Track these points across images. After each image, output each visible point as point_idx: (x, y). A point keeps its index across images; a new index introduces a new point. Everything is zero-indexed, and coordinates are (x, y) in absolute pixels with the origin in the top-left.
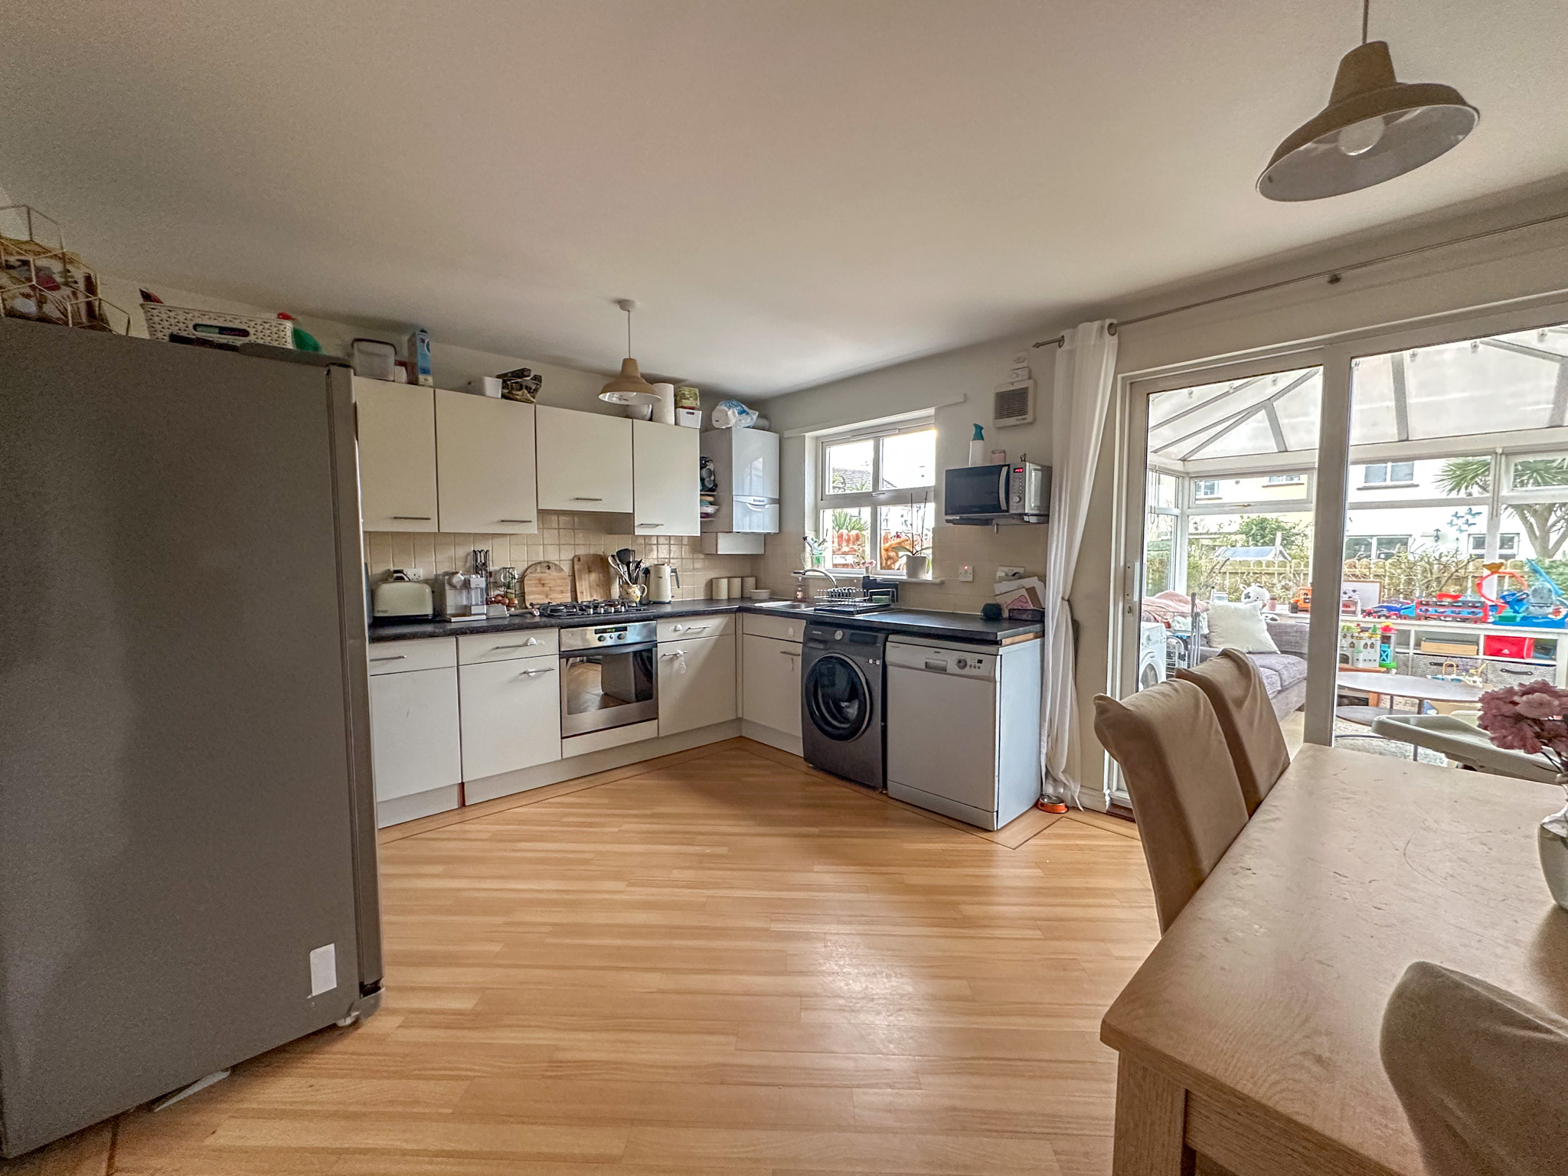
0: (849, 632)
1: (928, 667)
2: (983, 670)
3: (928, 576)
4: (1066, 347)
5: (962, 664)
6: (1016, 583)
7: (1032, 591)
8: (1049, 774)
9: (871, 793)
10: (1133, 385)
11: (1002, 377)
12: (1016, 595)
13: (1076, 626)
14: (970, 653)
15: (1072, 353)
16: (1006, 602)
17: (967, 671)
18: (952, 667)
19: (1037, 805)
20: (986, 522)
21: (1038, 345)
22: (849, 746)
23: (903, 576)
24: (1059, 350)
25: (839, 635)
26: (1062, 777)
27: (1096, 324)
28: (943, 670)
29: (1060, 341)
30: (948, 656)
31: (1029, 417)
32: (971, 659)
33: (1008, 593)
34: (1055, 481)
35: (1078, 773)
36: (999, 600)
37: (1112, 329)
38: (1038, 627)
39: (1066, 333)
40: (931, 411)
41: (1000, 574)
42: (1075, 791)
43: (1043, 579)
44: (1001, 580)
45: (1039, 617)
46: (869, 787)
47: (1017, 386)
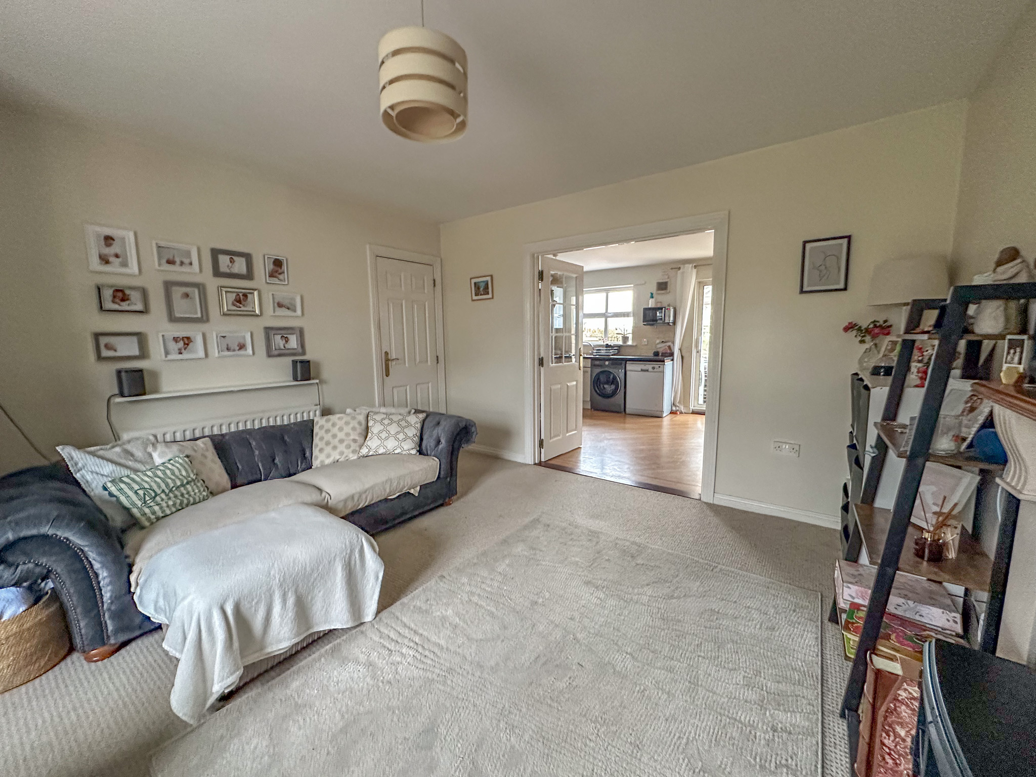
0: (611, 362)
1: (642, 370)
2: (661, 369)
3: (630, 343)
4: (681, 270)
5: (653, 368)
6: (663, 345)
7: (669, 347)
8: (674, 404)
9: (619, 415)
10: (700, 283)
11: (659, 277)
12: (664, 348)
13: (682, 357)
14: (656, 365)
15: (683, 273)
16: (661, 351)
17: (655, 370)
18: (650, 369)
19: (671, 413)
20: (652, 325)
21: (672, 269)
22: (612, 400)
23: (620, 343)
24: (679, 272)
25: (607, 363)
26: (678, 405)
27: (691, 265)
28: (647, 371)
29: (679, 268)
30: (649, 366)
31: (668, 291)
32: (657, 366)
33: (662, 348)
34: (678, 312)
35: (682, 402)
36: (658, 350)
37: (695, 267)
38: (671, 358)
39: (682, 266)
40: (632, 285)
41: (658, 341)
42: (682, 408)
43: (673, 343)
44: (658, 344)
45: (672, 354)
46: (618, 412)
47: (664, 281)
